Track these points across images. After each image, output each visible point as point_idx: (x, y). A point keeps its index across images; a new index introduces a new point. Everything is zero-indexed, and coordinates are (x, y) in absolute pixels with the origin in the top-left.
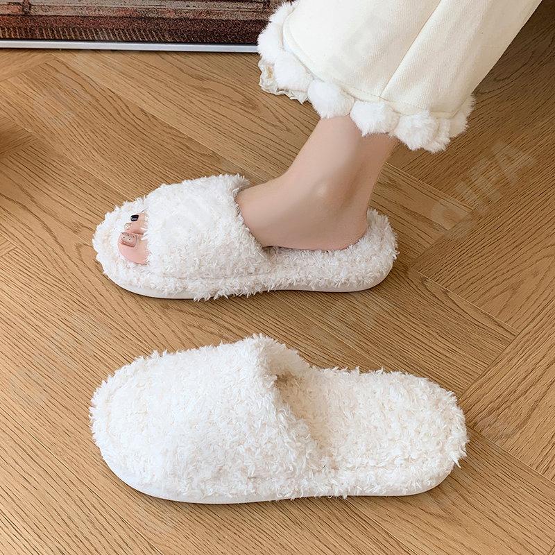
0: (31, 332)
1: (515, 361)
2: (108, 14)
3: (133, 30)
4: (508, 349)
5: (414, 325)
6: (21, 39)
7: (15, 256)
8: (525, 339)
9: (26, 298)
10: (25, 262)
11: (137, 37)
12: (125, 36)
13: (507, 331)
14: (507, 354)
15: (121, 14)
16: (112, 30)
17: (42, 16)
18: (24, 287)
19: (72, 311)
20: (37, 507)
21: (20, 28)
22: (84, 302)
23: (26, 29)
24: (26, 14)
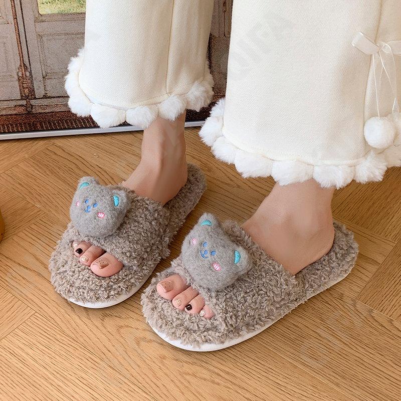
5: (371, 355)
6: (27, 131)
7: (36, 321)
9: (48, 360)
10: (43, 326)
17: (41, 113)
18: (44, 348)
19: (86, 369)
21: (25, 123)
22: (95, 359)
23: (30, 124)
24: (29, 113)
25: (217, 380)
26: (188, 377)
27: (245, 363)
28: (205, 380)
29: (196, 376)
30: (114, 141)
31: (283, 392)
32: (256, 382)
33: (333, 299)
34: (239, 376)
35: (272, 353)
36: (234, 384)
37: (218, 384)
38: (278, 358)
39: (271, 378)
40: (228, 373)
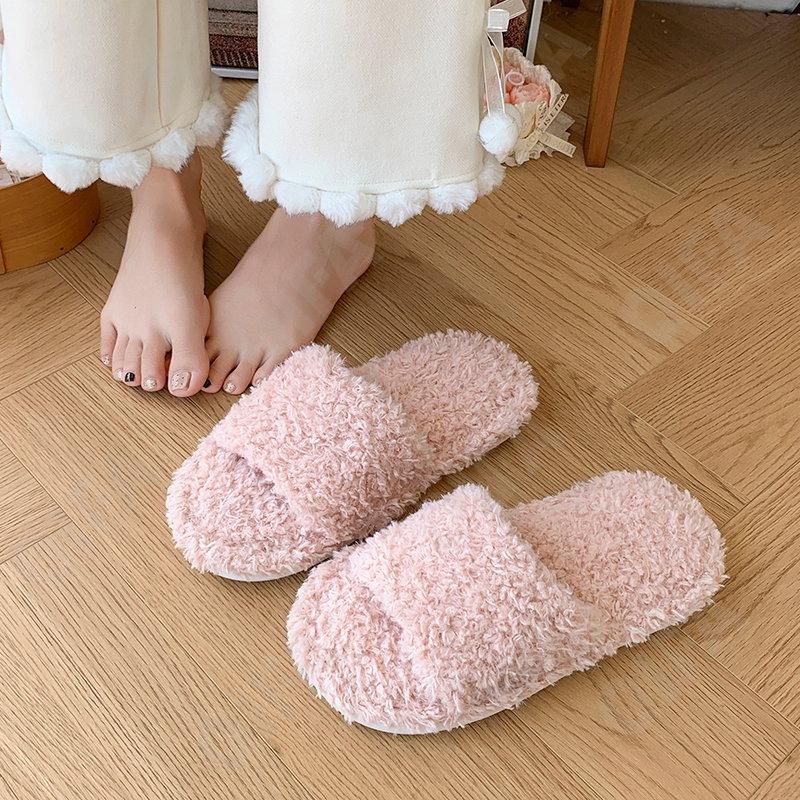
0: (133, 447)
8: (758, 509)
13: (733, 496)
14: (732, 527)
20: (122, 670)
33: (578, 393)
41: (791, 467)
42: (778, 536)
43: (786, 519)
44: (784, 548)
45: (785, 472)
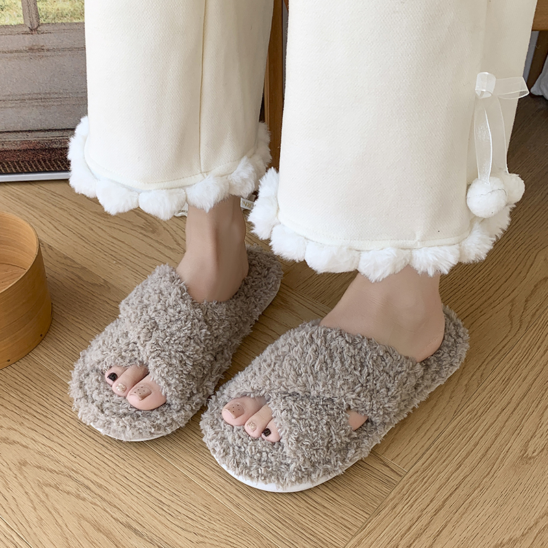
1: (400, 507)
2: (12, 148)
3: (39, 161)
4: (392, 493)
8: (412, 479)
11: (43, 168)
12: (32, 167)
13: (393, 470)
14: (392, 500)
15: (25, 146)
16: (18, 162)
25: (84, 495)
26: (47, 489)
27: (126, 474)
28: (68, 493)
29: (58, 489)
30: (41, 191)
31: (164, 513)
32: (133, 498)
34: (114, 490)
35: (165, 462)
36: (104, 500)
37: (84, 499)
38: (169, 470)
39: (154, 494)
40: (100, 486)
41: (438, 437)
42: (431, 501)
43: (437, 485)
44: (437, 512)
45: (433, 443)
